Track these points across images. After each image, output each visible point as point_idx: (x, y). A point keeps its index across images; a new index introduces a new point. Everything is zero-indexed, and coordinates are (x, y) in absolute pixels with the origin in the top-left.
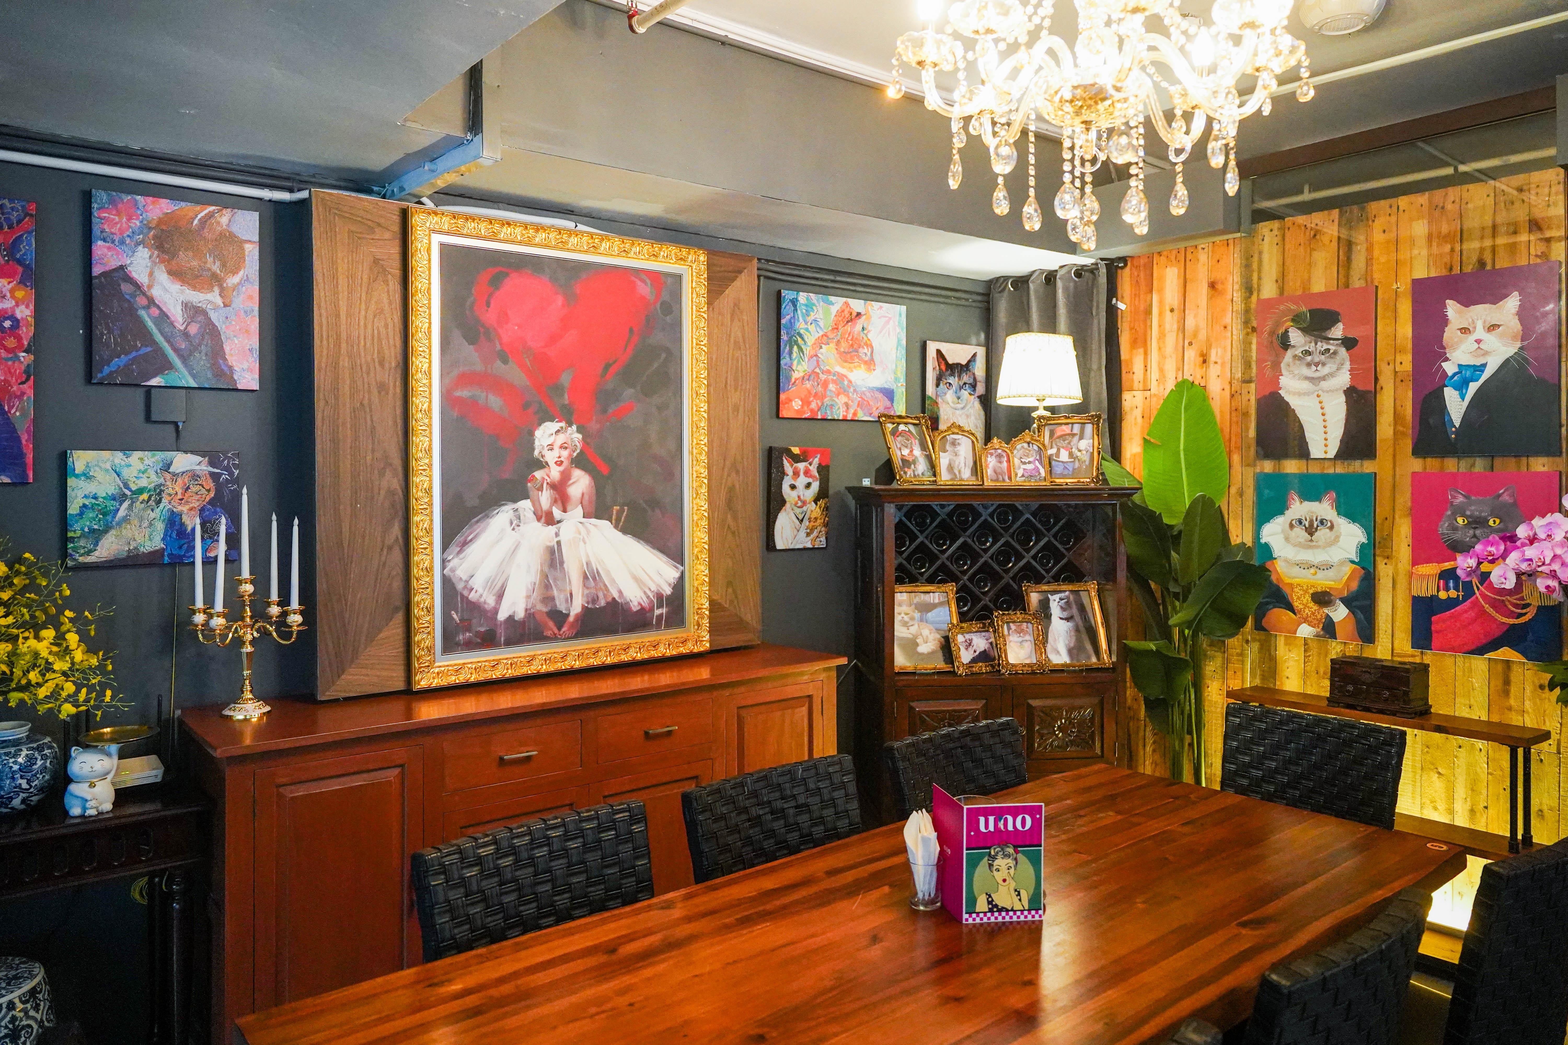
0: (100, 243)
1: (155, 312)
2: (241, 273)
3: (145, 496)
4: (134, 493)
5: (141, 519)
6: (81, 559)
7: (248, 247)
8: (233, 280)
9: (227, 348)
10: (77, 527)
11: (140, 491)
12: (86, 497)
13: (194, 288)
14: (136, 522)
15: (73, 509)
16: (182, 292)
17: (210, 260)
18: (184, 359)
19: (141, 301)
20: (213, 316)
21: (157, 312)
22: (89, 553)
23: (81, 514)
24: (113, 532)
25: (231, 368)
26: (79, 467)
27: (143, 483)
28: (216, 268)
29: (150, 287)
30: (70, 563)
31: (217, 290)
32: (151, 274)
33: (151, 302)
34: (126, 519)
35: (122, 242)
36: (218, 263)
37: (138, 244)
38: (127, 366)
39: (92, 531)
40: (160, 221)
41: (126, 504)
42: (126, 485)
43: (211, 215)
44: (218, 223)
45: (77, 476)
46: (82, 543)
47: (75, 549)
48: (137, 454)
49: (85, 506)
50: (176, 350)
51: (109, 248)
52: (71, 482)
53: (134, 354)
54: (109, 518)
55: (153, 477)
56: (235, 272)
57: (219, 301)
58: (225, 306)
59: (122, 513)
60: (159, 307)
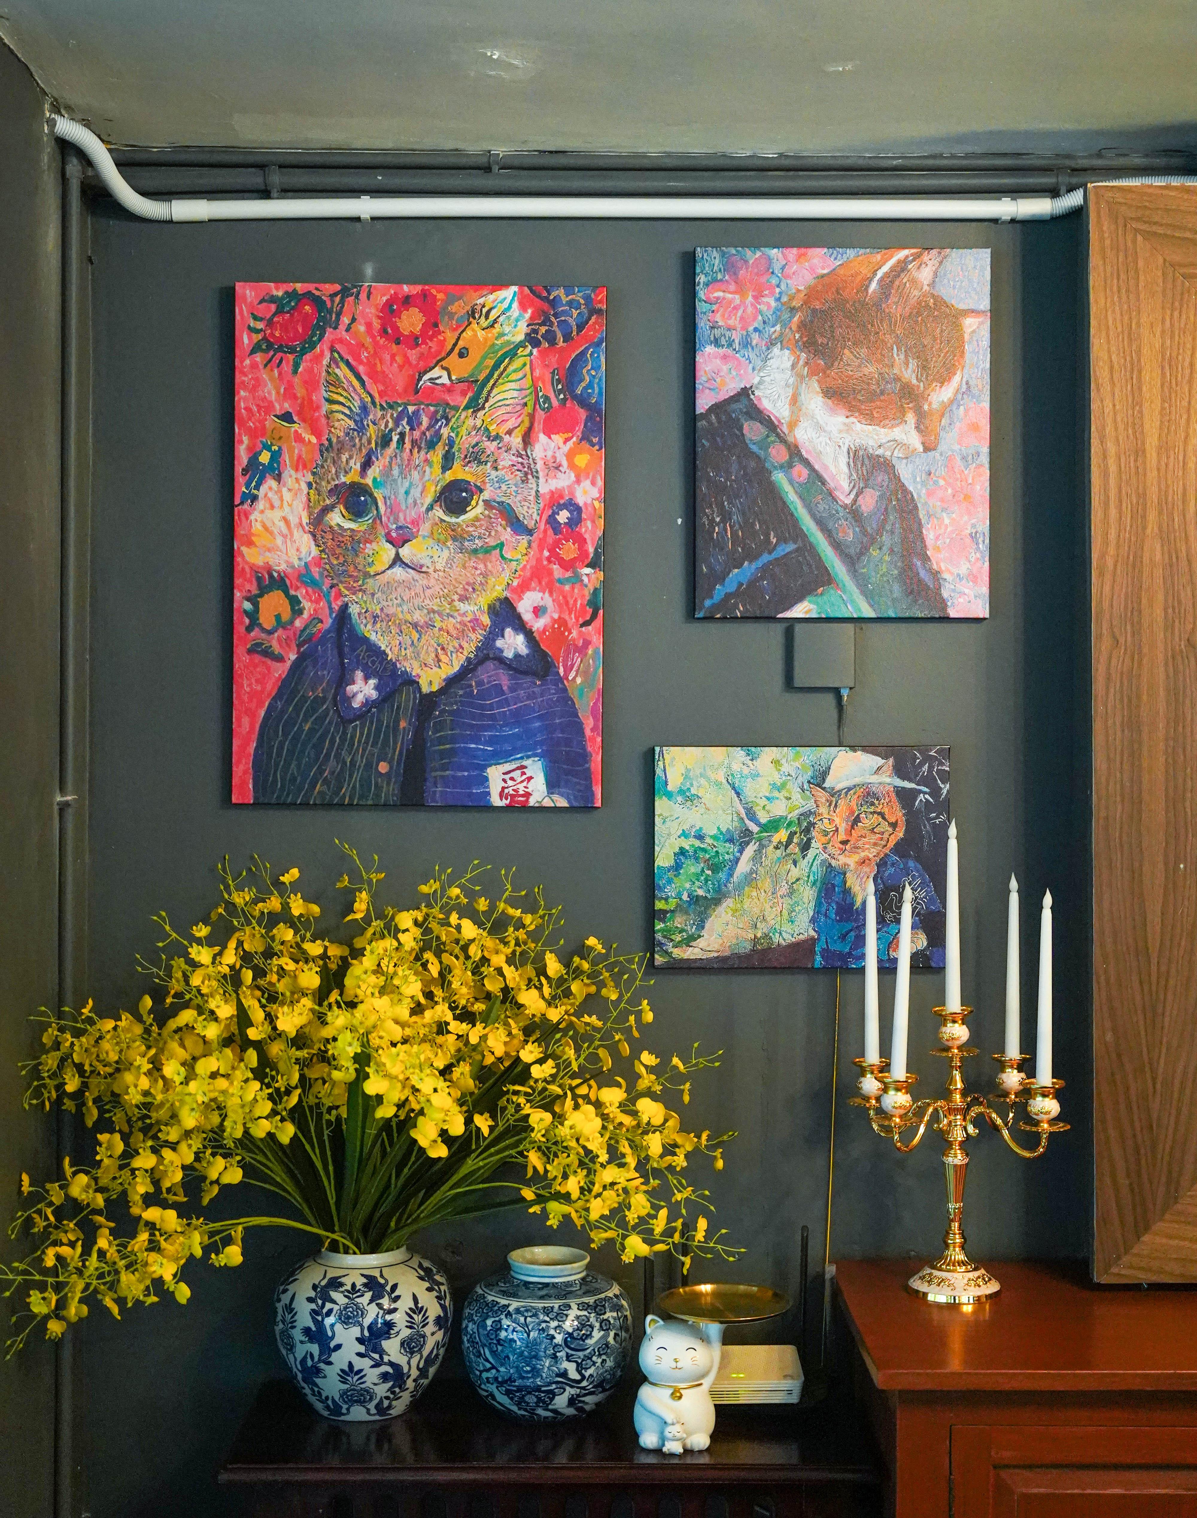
0: (709, 349)
1: (800, 472)
2: (957, 379)
3: (782, 835)
4: (764, 828)
5: (776, 878)
6: (678, 953)
7: (970, 323)
8: (941, 395)
9: (929, 535)
10: (670, 891)
11: (774, 825)
12: (684, 835)
13: (870, 418)
14: (767, 884)
15: (663, 859)
16: (848, 428)
17: (899, 358)
18: (852, 561)
19: (777, 454)
20: (904, 472)
21: (805, 472)
22: (690, 940)
23: (677, 867)
24: (728, 903)
25: (936, 575)
26: (674, 780)
27: (779, 809)
28: (909, 374)
29: (793, 425)
30: (659, 960)
31: (911, 418)
32: (794, 400)
33: (795, 452)
34: (750, 879)
35: (746, 343)
36: (913, 364)
37: (771, 344)
38: (753, 583)
39: (695, 900)
40: (811, 294)
41: (750, 850)
42: (752, 815)
43: (901, 267)
44: (914, 281)
45: (669, 795)
46: (679, 921)
47: (668, 934)
48: (769, 754)
49: (682, 852)
50: (837, 546)
51: (725, 357)
52: (661, 805)
53: (765, 558)
54: (722, 875)
55: (796, 795)
56: (943, 380)
57: (915, 441)
58: (927, 449)
59: (743, 867)
60: (807, 463)
